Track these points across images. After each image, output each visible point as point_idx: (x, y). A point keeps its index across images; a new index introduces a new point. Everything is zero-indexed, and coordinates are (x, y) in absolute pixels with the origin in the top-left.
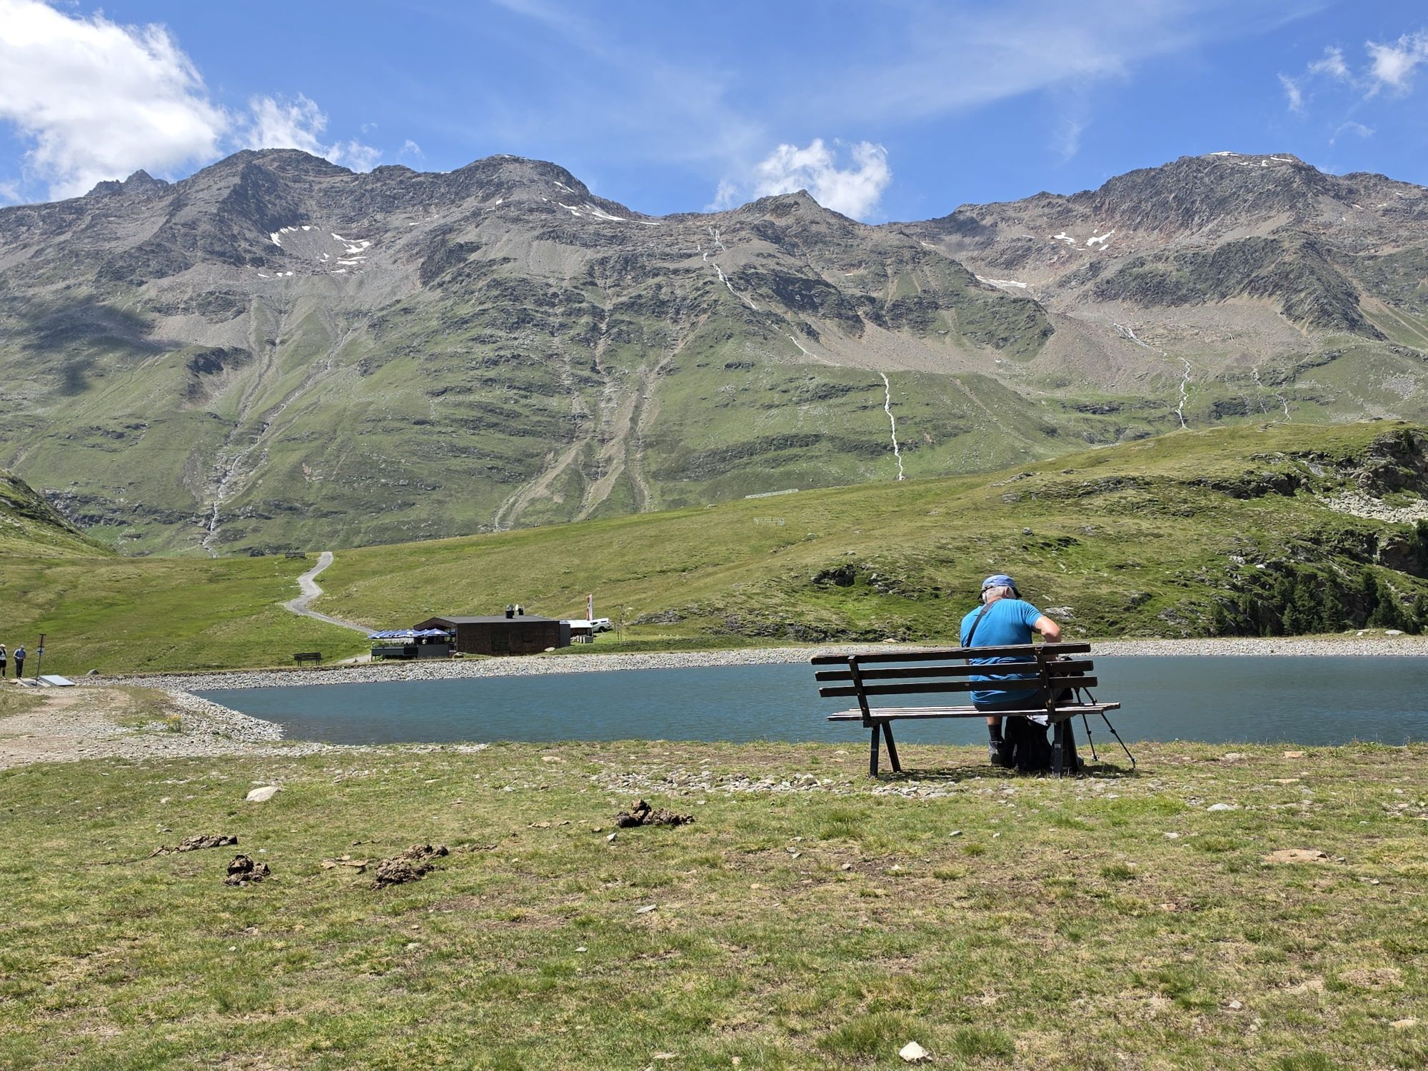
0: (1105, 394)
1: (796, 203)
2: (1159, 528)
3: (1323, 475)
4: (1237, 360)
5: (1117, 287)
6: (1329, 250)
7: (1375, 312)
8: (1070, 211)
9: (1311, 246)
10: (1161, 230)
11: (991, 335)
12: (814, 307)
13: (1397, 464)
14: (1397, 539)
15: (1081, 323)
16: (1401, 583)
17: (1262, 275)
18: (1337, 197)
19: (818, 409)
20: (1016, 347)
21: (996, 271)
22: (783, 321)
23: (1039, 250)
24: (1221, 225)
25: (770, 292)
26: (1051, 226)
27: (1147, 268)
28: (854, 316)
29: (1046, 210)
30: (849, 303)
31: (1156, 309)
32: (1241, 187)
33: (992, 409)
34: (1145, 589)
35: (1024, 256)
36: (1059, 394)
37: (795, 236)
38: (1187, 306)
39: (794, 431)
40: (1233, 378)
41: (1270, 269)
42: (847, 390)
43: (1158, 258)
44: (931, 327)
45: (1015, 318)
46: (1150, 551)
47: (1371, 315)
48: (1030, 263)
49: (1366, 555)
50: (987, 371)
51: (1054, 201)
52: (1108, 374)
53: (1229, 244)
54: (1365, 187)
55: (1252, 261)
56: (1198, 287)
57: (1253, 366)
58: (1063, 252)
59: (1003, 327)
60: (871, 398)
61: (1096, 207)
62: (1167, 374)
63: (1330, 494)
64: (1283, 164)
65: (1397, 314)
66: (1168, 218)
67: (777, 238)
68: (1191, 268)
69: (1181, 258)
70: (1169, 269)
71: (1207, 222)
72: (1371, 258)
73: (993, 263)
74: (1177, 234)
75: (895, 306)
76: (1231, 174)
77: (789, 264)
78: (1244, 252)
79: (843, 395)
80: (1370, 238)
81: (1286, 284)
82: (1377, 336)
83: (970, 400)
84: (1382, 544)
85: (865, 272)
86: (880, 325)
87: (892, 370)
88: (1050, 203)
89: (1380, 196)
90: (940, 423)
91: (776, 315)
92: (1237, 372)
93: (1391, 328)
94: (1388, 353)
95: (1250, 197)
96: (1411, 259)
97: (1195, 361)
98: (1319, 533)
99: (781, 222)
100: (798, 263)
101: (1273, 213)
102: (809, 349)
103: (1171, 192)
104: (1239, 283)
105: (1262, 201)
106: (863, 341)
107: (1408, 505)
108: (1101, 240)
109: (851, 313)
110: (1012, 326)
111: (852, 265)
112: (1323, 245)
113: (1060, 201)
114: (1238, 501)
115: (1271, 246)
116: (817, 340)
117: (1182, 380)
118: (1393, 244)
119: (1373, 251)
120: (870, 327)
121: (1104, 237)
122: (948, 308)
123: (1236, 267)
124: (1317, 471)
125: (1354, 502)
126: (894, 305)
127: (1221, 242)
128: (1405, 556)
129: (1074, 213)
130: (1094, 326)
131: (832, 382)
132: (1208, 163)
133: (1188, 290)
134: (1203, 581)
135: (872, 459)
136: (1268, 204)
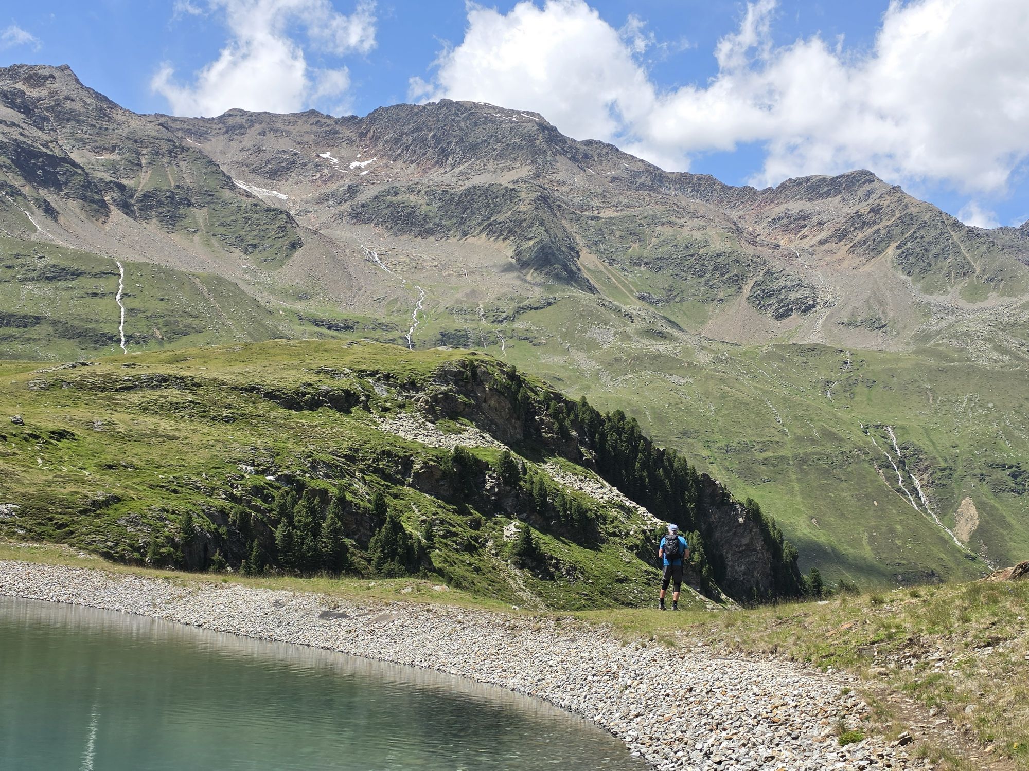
0: (341, 313)
1: (52, 76)
2: (178, 430)
3: (385, 395)
4: (467, 295)
5: (371, 211)
6: (559, 206)
7: (592, 268)
8: (337, 132)
9: (544, 200)
10: (418, 164)
11: (241, 239)
12: (58, 186)
13: (459, 392)
14: (431, 463)
15: (331, 241)
16: (425, 507)
17: (500, 220)
18: (573, 159)
19: (45, 290)
20: (264, 255)
21: (259, 179)
22: (19, 193)
23: (304, 165)
24: (471, 168)
25: (9, 162)
26: (317, 144)
27: (399, 198)
28: (99, 200)
29: (314, 128)
30: (96, 186)
31: (405, 238)
32: (492, 136)
33: (227, 313)
34: (118, 491)
35: (288, 169)
36: (299, 306)
37: (47, 109)
38: (432, 239)
39: (13, 310)
40: (462, 311)
41: (507, 215)
42: (79, 274)
43: (411, 190)
44: (181, 223)
45: (266, 226)
46: (154, 454)
47: (589, 270)
48: (293, 175)
49: (399, 476)
50: (230, 276)
51: (323, 121)
52: (349, 293)
53: (475, 187)
54: (599, 154)
55: (492, 206)
56: (444, 222)
57: (480, 302)
58: (326, 171)
59: (254, 233)
60: (104, 285)
61: (362, 133)
62: (402, 301)
63: (387, 414)
64: (530, 121)
65: (609, 271)
66: (425, 154)
67: (26, 108)
68: (439, 204)
69: (431, 193)
70: (420, 202)
71: (459, 163)
72: (594, 218)
73: (256, 171)
74: (433, 170)
75: (146, 196)
76: (485, 123)
77: (35, 136)
78: (486, 196)
79: (73, 279)
80: (595, 200)
81: (519, 231)
82: (590, 289)
83: (207, 301)
84: (417, 466)
85: (119, 158)
86: (127, 214)
87: (131, 260)
88: (318, 122)
89: (610, 164)
90: (173, 319)
91: (11, 186)
92: (465, 306)
93: (604, 284)
94: (595, 305)
95: (499, 147)
96: (626, 225)
97: (431, 291)
98: (357, 451)
99: (33, 93)
100: (45, 137)
101: (516, 165)
102: (44, 226)
103: (430, 130)
104: (479, 224)
105: (508, 153)
106: (107, 227)
107: (459, 432)
108: (363, 164)
109: (96, 197)
110: (262, 234)
111: (105, 149)
112: (555, 200)
113: (329, 122)
114: (287, 412)
115: (510, 194)
116: (55, 219)
117: (415, 307)
118: (614, 208)
119: (596, 212)
120: (116, 214)
121: (365, 163)
122: (201, 207)
123: (478, 209)
124: (381, 391)
125: (406, 424)
126: (144, 195)
127: (468, 184)
128: (437, 481)
129: (341, 135)
130: (342, 245)
131: (63, 264)
132: (466, 109)
133: (435, 224)
134: (198, 488)
135: (95, 349)
136: (513, 156)
